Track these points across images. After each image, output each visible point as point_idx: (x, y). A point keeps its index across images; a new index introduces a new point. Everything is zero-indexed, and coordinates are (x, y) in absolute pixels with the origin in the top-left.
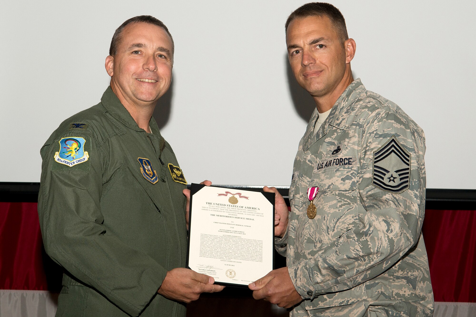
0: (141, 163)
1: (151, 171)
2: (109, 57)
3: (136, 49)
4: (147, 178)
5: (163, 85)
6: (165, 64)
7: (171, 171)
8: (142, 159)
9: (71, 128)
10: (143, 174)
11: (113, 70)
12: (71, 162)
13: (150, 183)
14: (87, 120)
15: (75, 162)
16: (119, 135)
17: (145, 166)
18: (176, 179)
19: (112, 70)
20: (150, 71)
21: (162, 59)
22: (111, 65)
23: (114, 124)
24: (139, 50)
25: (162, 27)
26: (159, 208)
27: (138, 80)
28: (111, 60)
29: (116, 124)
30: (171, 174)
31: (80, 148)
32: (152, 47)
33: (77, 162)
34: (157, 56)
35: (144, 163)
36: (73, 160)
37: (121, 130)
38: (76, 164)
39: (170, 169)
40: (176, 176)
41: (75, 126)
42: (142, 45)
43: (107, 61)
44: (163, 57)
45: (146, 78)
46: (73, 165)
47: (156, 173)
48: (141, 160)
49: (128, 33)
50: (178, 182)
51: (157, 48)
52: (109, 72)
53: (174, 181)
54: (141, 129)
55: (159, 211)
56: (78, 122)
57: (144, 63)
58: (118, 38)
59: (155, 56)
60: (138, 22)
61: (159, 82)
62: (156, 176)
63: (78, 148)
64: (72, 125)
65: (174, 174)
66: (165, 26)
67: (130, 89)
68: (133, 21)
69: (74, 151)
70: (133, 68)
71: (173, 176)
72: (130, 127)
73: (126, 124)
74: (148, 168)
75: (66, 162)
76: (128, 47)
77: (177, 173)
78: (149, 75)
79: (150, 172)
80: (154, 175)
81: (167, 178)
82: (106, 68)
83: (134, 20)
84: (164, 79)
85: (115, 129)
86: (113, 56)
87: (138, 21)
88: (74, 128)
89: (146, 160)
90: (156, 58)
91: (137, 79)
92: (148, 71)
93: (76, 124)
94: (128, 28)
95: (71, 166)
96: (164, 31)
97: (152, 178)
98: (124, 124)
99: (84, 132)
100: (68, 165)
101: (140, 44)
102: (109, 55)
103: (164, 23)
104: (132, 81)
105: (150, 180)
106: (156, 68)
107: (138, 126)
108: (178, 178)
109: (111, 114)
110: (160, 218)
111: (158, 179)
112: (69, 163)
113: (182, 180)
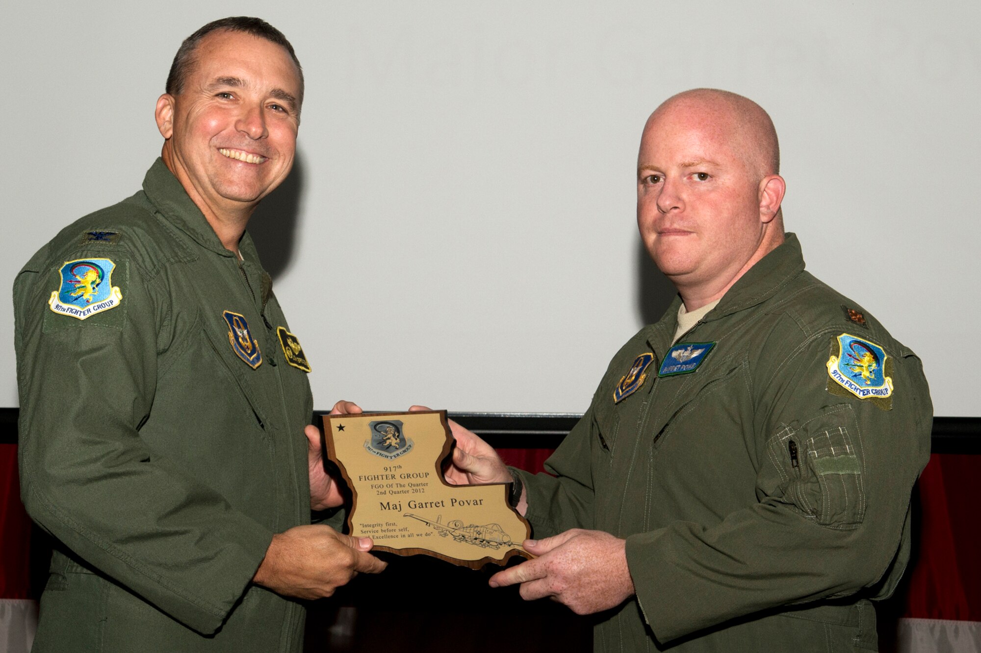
0: (229, 322)
1: (248, 340)
2: (165, 97)
3: (226, 88)
4: (242, 355)
5: (278, 168)
7: (284, 343)
8: (232, 315)
10: (234, 347)
11: (171, 126)
12: (82, 311)
13: (247, 366)
15: (92, 310)
16: (185, 260)
17: (237, 329)
18: (292, 359)
19: (169, 126)
20: (252, 138)
21: (278, 114)
22: (168, 114)
23: (174, 237)
24: (232, 92)
25: (283, 46)
26: (261, 420)
28: (169, 104)
29: (178, 238)
30: (283, 348)
32: (259, 87)
33: (95, 308)
34: (269, 107)
35: (234, 322)
36: (88, 305)
37: (188, 250)
38: (93, 312)
39: (282, 339)
40: (292, 354)
41: (94, 238)
42: (239, 81)
43: (160, 105)
44: (281, 110)
46: (88, 315)
47: (259, 346)
48: (229, 317)
49: (210, 52)
50: (296, 367)
51: (270, 91)
52: (162, 128)
53: (289, 365)
54: (229, 251)
55: (262, 426)
57: (238, 118)
58: (188, 60)
59: (264, 107)
60: (232, 30)
61: (270, 160)
62: (258, 351)
63: (98, 281)
65: (288, 349)
67: (206, 170)
69: (90, 287)
70: (213, 124)
71: (287, 352)
72: (206, 246)
73: (198, 239)
74: (243, 334)
76: (208, 83)
77: (293, 347)
79: (247, 342)
80: (254, 350)
82: (158, 119)
84: (281, 155)
85: (176, 249)
86: (173, 95)
87: (234, 28)
88: (92, 241)
89: (239, 317)
90: (266, 110)
93: (96, 232)
94: (210, 41)
95: (82, 317)
97: (250, 355)
98: (194, 238)
100: (77, 316)
101: (234, 79)
102: (164, 92)
104: (209, 153)
105: (248, 360)
106: (264, 133)
107: (222, 244)
108: (295, 359)
109: (166, 216)
110: (264, 438)
111: (261, 360)
112: (79, 313)
113: (303, 363)
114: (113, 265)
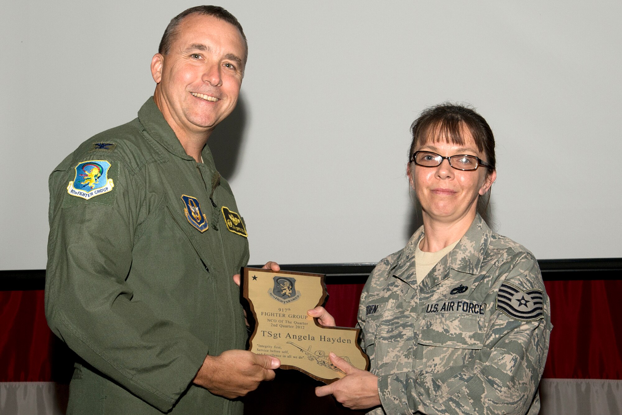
0: (185, 202)
1: (199, 214)
2: (158, 56)
3: (197, 51)
4: (193, 223)
5: (227, 106)
6: (233, 76)
7: (226, 217)
8: (188, 197)
9: (93, 150)
10: (188, 218)
11: (160, 75)
12: (88, 194)
13: (197, 231)
14: (116, 140)
15: (94, 193)
16: (159, 162)
17: (191, 207)
18: (232, 228)
20: (212, 85)
21: (230, 70)
22: (159, 66)
23: (153, 147)
24: (201, 54)
25: (235, 26)
26: (207, 266)
27: (193, 94)
28: (160, 60)
29: (155, 147)
30: (225, 220)
31: (101, 174)
32: (218, 52)
33: (96, 192)
34: (224, 65)
35: (189, 202)
36: (92, 190)
37: (162, 155)
38: (95, 195)
39: (225, 215)
40: (232, 224)
41: (99, 147)
42: (205, 47)
43: (154, 61)
44: (232, 67)
45: (204, 93)
46: (91, 197)
47: (206, 217)
48: (186, 199)
50: (234, 233)
51: (225, 54)
52: (155, 76)
53: (229, 231)
54: (189, 157)
55: (207, 270)
56: (104, 141)
57: (205, 72)
58: (173, 32)
59: (221, 65)
60: (204, 14)
61: (222, 100)
62: (206, 222)
63: (99, 175)
64: (94, 146)
65: (229, 221)
66: (240, 24)
67: (182, 106)
68: (196, 11)
69: (93, 179)
70: (188, 76)
71: (228, 223)
72: (174, 153)
73: (169, 148)
74: (195, 210)
75: (81, 193)
76: (186, 48)
77: (234, 220)
78: (210, 91)
79: (198, 215)
80: (203, 220)
81: (220, 225)
82: (152, 70)
83: (199, 11)
84: (229, 98)
85: (154, 155)
86: (163, 54)
87: (205, 12)
88: (97, 149)
89: (194, 200)
90: (222, 67)
91: (191, 92)
92: (209, 85)
93: (100, 144)
95: (87, 198)
96: (238, 32)
97: (199, 223)
98: (166, 148)
99: (109, 154)
100: (84, 197)
101: (203, 46)
102: (158, 52)
103: (239, 21)
104: (184, 95)
105: (197, 226)
106: (220, 82)
107: (185, 152)
108: (234, 228)
109: (150, 133)
110: (208, 278)
111: (207, 227)
112: (85, 195)
113: (241, 231)
114: (110, 165)
